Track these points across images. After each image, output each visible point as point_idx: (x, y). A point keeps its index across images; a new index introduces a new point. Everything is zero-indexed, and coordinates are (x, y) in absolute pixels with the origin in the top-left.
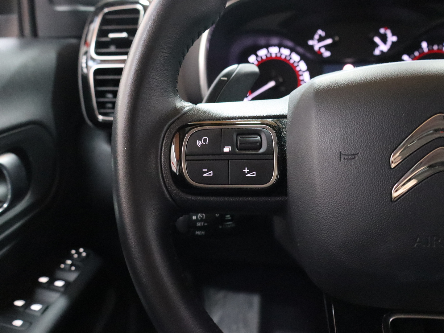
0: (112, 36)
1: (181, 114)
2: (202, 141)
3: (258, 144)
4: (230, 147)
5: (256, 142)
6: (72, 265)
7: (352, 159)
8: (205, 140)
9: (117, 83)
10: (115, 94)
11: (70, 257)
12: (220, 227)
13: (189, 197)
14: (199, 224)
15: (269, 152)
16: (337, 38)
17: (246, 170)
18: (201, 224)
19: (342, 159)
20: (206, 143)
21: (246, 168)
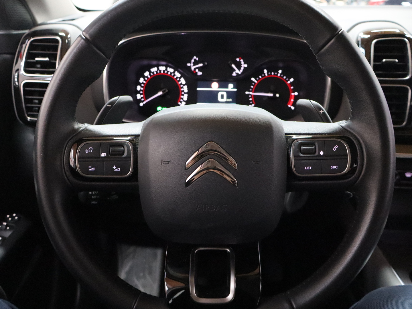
0: (37, 59)
1: (77, 133)
2: (89, 150)
3: (122, 152)
4: (105, 154)
5: (120, 151)
6: (7, 226)
7: (167, 164)
8: (90, 149)
9: (43, 94)
10: (40, 101)
11: (6, 220)
12: (108, 199)
13: (81, 182)
14: (93, 197)
15: (128, 157)
16: (206, 63)
17: (114, 167)
18: (95, 197)
19: (163, 164)
20: (91, 151)
21: (114, 166)
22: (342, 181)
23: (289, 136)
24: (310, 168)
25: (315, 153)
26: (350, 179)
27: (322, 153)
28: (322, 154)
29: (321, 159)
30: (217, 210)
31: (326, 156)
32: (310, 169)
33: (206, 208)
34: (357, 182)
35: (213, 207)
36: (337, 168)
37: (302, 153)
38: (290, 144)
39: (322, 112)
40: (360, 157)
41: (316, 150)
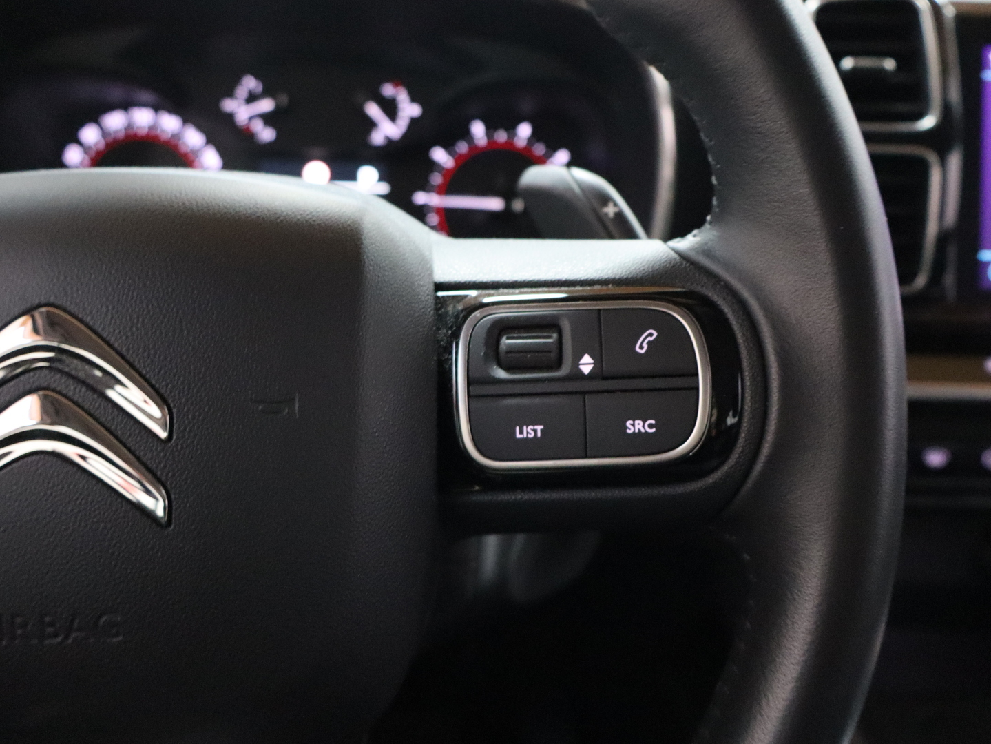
16: (284, 99)
22: (679, 489)
23: (454, 297)
24: (535, 431)
25: (558, 364)
26: (710, 480)
27: (587, 364)
28: (586, 369)
29: (583, 393)
30: (70, 641)
31: (605, 378)
32: (539, 435)
33: (19, 632)
34: (744, 491)
35: (52, 624)
36: (653, 430)
37: (501, 365)
38: (451, 328)
39: (610, 210)
40: (753, 379)
41: (564, 349)
